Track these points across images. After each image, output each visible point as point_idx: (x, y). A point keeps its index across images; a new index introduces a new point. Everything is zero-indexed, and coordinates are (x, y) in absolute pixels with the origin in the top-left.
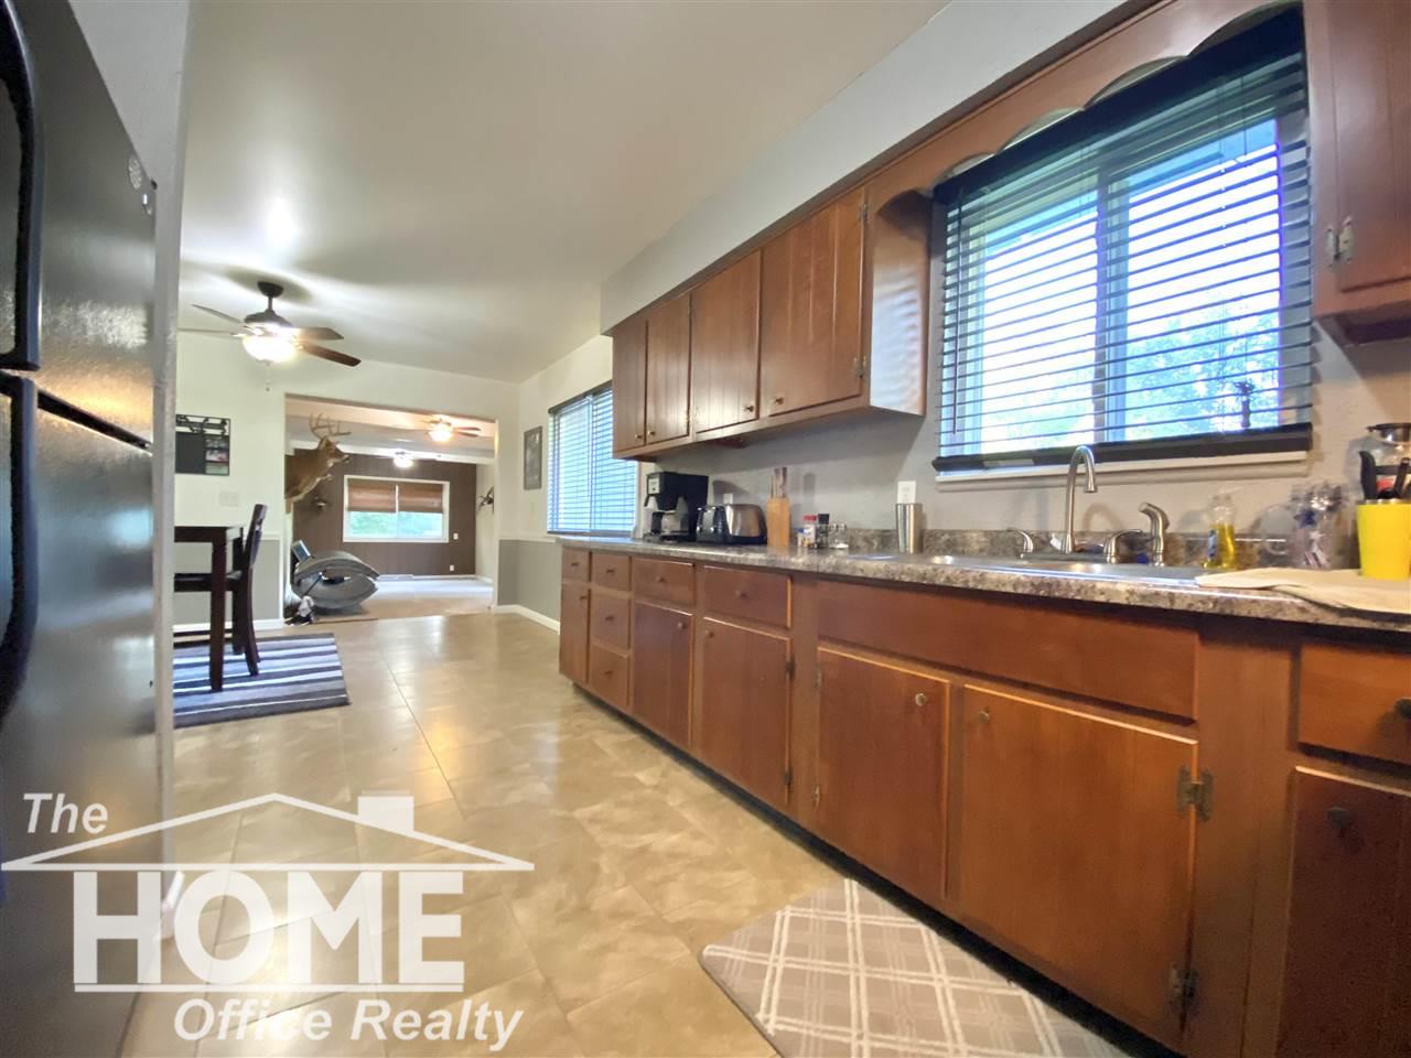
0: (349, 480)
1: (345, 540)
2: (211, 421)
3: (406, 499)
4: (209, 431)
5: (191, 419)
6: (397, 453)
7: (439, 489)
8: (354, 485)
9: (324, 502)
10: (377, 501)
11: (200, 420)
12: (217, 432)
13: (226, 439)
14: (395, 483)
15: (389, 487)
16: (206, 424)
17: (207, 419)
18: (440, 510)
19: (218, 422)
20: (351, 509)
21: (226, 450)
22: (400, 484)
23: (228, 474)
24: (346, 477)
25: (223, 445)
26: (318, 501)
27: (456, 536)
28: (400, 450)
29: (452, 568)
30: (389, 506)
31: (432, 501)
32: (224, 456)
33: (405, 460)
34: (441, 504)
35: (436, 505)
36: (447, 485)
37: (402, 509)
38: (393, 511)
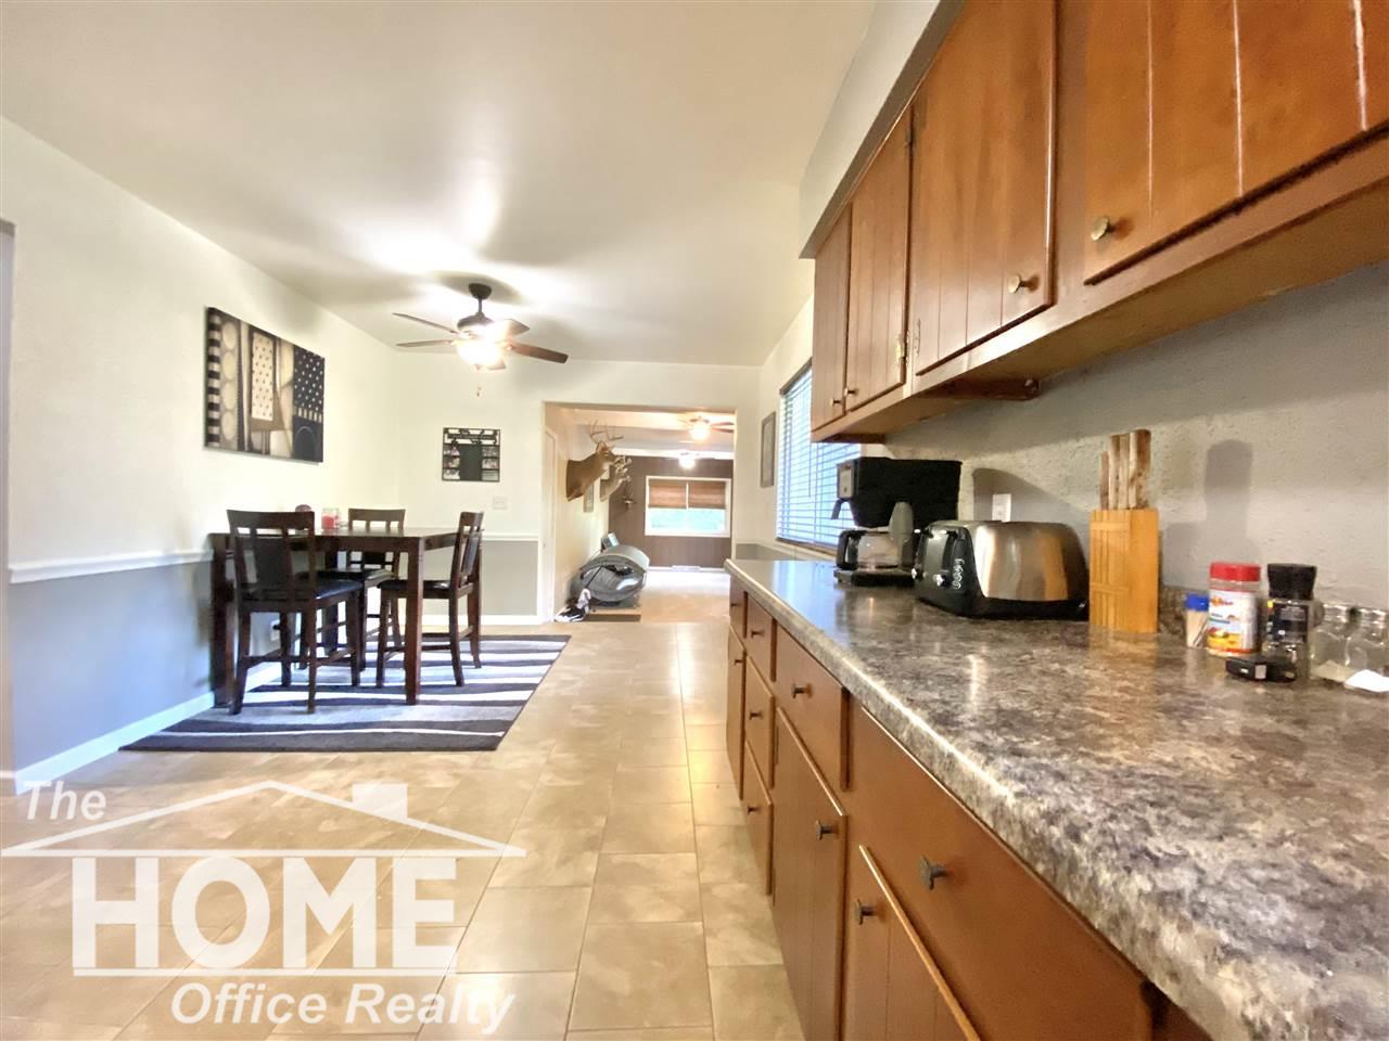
0: (650, 480)
1: (646, 535)
2: (486, 433)
3: (694, 496)
4: (485, 442)
5: (471, 432)
6: (680, 455)
7: (723, 487)
8: (654, 484)
9: (631, 500)
10: (672, 499)
11: (478, 432)
12: (490, 442)
13: (497, 447)
14: (685, 482)
15: (679, 486)
16: (482, 436)
17: (483, 430)
18: (723, 507)
19: (491, 433)
20: (651, 506)
21: (497, 459)
22: (691, 482)
23: (499, 480)
24: (648, 478)
25: (495, 454)
26: (626, 500)
28: (681, 452)
30: (682, 503)
31: (716, 497)
32: (495, 464)
33: (688, 462)
34: (723, 501)
35: (719, 502)
36: (728, 483)
37: (693, 505)
38: (684, 507)
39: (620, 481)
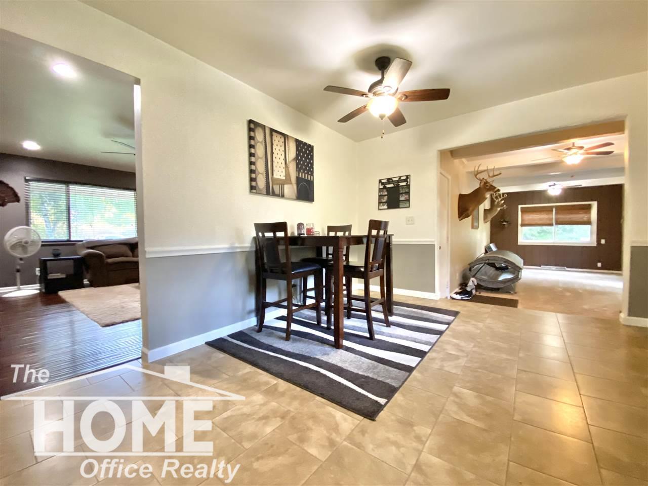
0: (521, 208)
1: (519, 244)
2: (402, 178)
3: (561, 217)
4: (401, 184)
5: (394, 179)
6: (550, 186)
7: (589, 207)
8: (524, 211)
9: (506, 222)
10: (540, 219)
11: (397, 179)
12: (404, 184)
13: (408, 186)
14: (552, 207)
15: (549, 210)
16: (400, 181)
17: (400, 177)
18: (589, 223)
19: (405, 178)
20: (522, 225)
21: (408, 193)
22: (556, 207)
23: (409, 207)
25: (407, 190)
26: (503, 222)
27: (603, 242)
28: (552, 183)
29: (599, 265)
30: (548, 222)
31: (582, 216)
32: (407, 196)
33: (555, 189)
34: (590, 218)
35: (585, 219)
36: (595, 205)
37: (558, 223)
38: (551, 225)
39: (499, 209)
